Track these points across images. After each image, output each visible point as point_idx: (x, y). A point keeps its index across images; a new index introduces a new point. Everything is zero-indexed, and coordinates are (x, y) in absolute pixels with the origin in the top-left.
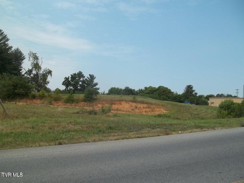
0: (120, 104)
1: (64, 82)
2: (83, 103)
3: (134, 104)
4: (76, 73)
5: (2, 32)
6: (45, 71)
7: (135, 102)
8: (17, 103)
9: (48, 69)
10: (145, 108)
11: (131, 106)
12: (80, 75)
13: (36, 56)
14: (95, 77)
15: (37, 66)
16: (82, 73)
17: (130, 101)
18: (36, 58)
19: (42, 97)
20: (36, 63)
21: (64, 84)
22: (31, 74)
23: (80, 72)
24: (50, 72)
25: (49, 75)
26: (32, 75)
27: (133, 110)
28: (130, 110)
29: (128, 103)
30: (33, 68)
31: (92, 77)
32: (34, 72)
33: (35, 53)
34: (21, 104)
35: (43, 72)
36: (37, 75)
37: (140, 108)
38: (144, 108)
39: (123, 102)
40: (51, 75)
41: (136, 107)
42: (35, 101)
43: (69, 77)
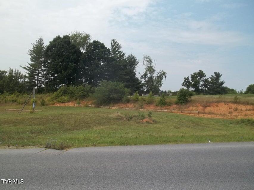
0: (217, 106)
1: (184, 82)
2: (175, 105)
3: (234, 106)
4: (196, 73)
5: (116, 41)
6: (159, 73)
7: (236, 104)
8: (111, 107)
9: (162, 71)
10: (249, 111)
11: (230, 108)
12: (201, 74)
13: (150, 59)
14: (222, 75)
15: (150, 69)
16: (203, 71)
17: (231, 102)
18: (150, 61)
19: (136, 101)
20: (150, 66)
21: (184, 84)
22: (146, 77)
23: (200, 70)
24: (164, 74)
25: (163, 77)
26: (147, 79)
27: (230, 113)
28: (226, 113)
29: (228, 105)
30: (146, 71)
31: (218, 75)
32: (149, 75)
33: (149, 57)
34: (114, 108)
35: (157, 75)
36: (151, 78)
37: (241, 110)
38: (246, 110)
39: (222, 103)
40: (165, 77)
41: (236, 110)
42: (129, 105)
43: (188, 77)
